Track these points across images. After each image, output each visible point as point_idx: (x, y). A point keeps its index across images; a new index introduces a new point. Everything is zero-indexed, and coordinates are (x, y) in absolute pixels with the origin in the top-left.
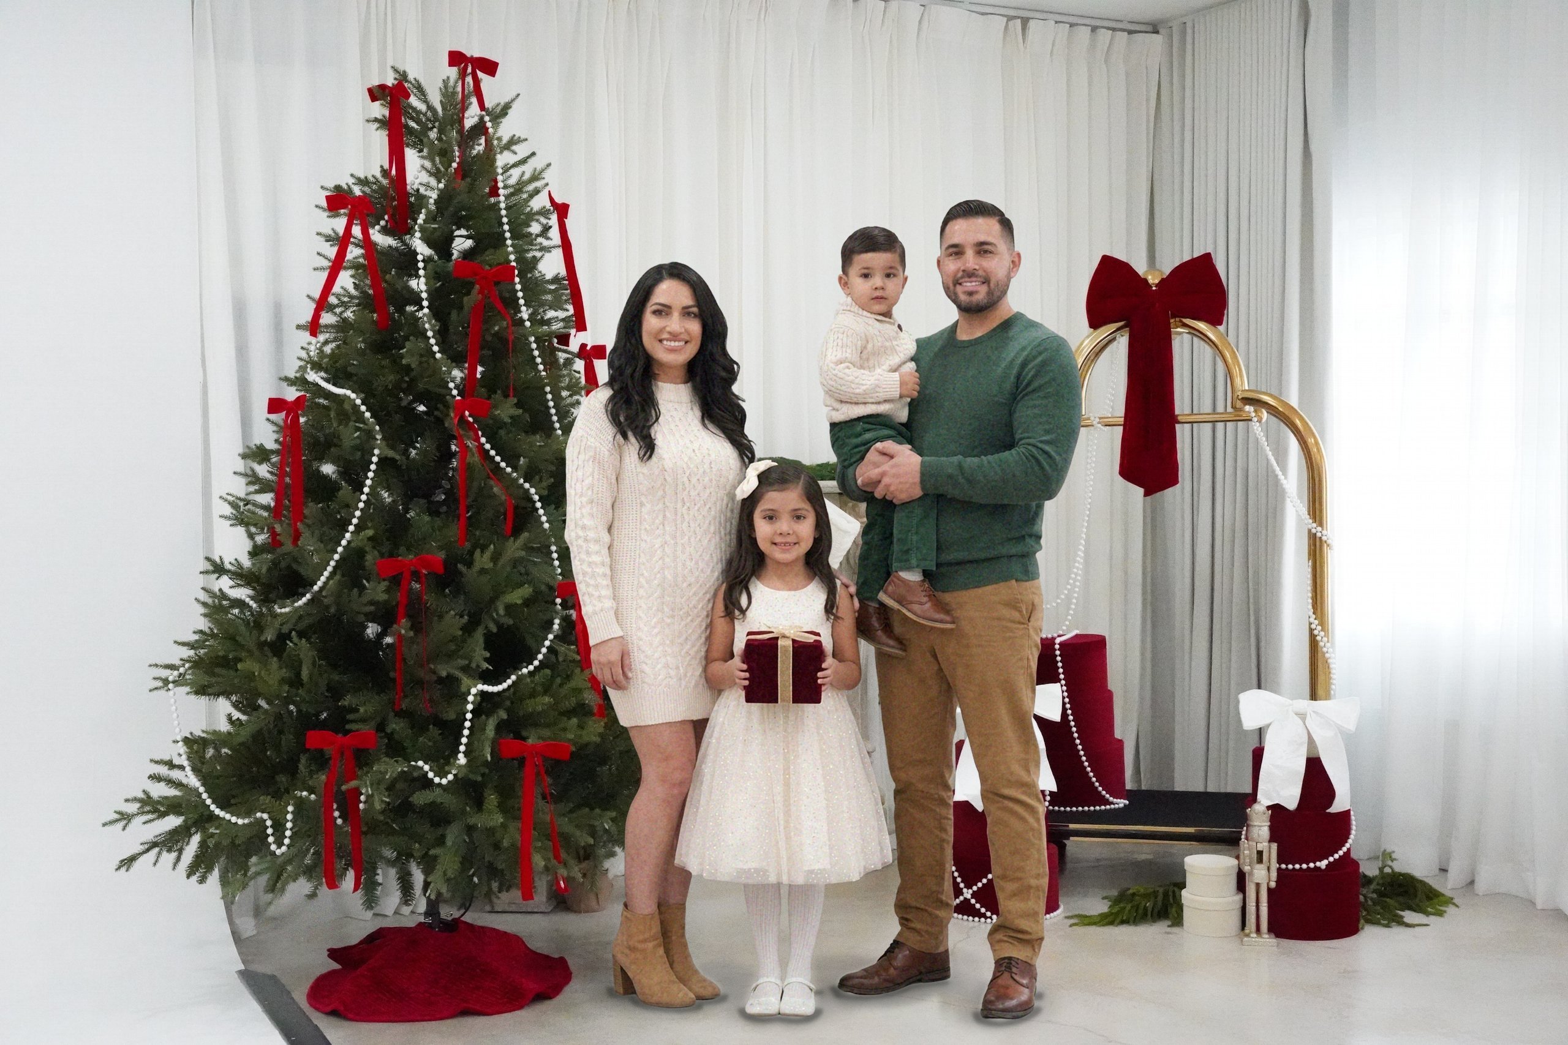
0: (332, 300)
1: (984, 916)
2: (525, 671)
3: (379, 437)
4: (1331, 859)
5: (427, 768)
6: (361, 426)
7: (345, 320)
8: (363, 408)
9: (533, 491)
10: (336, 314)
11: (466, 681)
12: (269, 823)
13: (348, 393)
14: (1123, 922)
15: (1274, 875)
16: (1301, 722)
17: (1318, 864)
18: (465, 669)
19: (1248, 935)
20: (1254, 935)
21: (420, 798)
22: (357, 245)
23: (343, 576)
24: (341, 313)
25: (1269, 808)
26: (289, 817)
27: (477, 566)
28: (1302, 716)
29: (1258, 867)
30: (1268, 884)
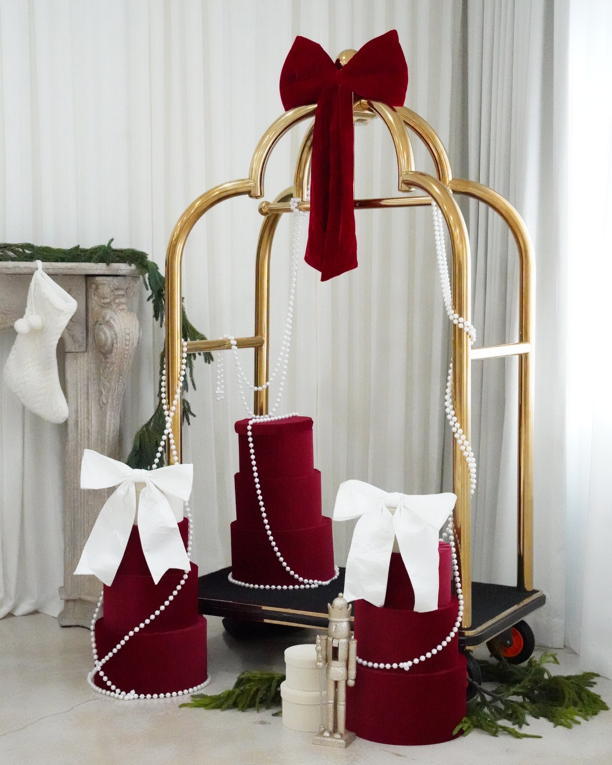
1: (108, 688)
4: (416, 661)
15: (353, 673)
17: (402, 665)
25: (353, 602)
29: (335, 663)
30: (347, 681)
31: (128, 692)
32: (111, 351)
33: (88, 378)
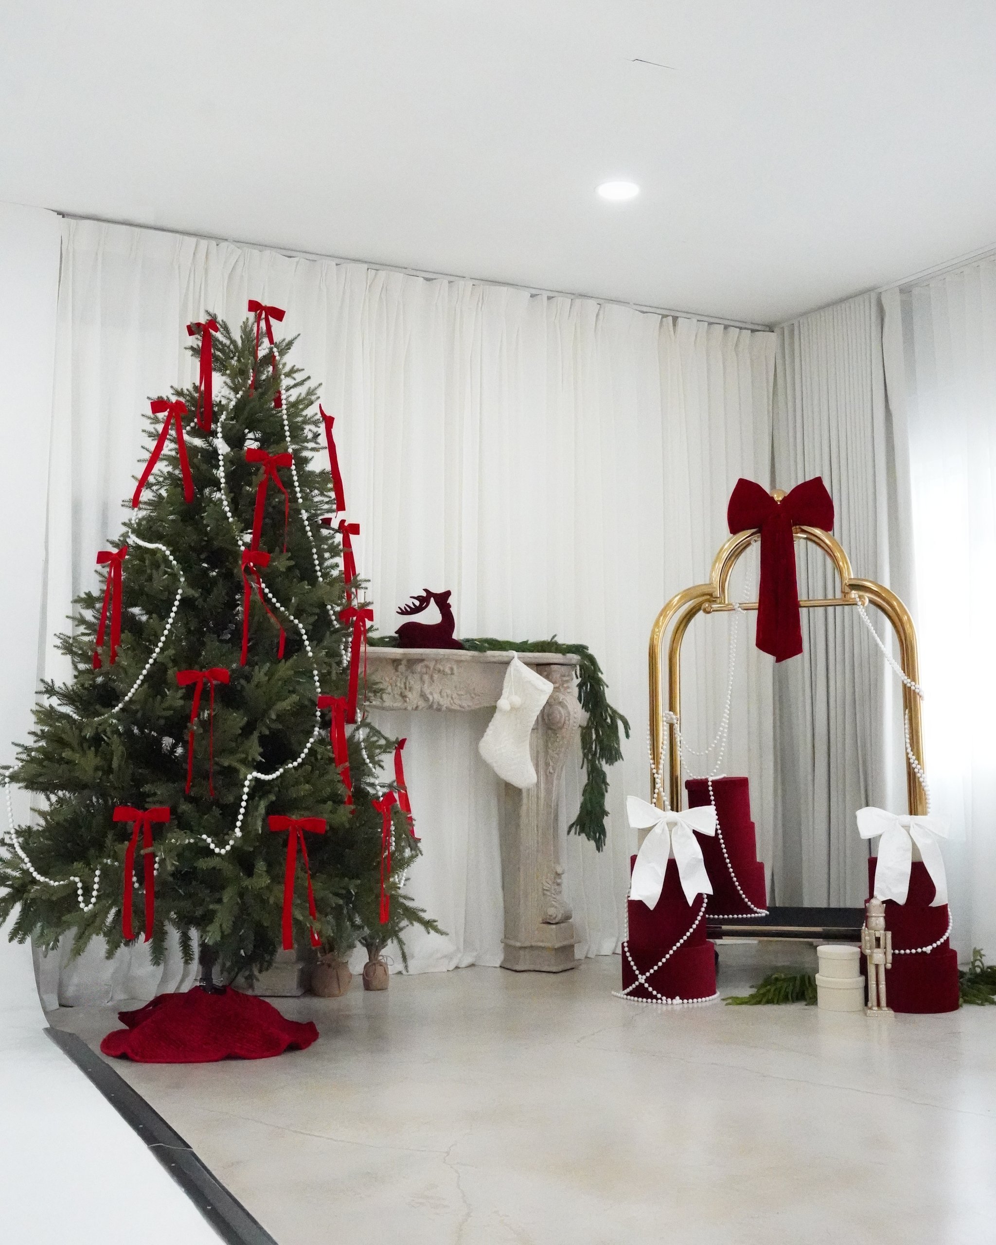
0: (151, 479)
1: (655, 997)
2: (290, 766)
3: (182, 579)
4: (935, 945)
5: (209, 840)
6: (169, 570)
7: (160, 496)
8: (171, 558)
9: (301, 626)
10: (153, 491)
11: (243, 769)
12: (80, 885)
13: (160, 546)
14: (769, 1002)
15: (890, 958)
16: (906, 832)
18: (244, 762)
19: (871, 1009)
20: (875, 1008)
21: (203, 864)
22: (172, 441)
23: (149, 687)
24: (157, 490)
25: (883, 902)
26: (97, 879)
27: (255, 680)
28: (907, 828)
29: (876, 950)
30: (885, 965)
31: (673, 998)
32: (561, 728)
33: (538, 752)
